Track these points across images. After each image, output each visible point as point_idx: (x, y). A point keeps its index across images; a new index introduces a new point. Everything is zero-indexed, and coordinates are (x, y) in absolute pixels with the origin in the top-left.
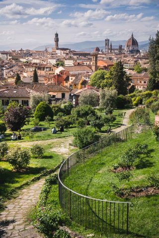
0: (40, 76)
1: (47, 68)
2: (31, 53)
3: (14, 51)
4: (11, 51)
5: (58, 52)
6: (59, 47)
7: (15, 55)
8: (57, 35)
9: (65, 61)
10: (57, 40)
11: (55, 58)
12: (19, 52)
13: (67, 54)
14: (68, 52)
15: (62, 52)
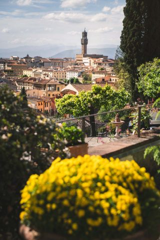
0: (32, 98)
1: (50, 86)
2: (42, 61)
3: (16, 59)
4: (11, 58)
5: (86, 60)
6: (88, 53)
7: (16, 64)
8: (85, 34)
9: (93, 75)
10: (85, 42)
11: (77, 71)
12: (24, 60)
13: (100, 64)
14: (101, 61)
15: (92, 60)
